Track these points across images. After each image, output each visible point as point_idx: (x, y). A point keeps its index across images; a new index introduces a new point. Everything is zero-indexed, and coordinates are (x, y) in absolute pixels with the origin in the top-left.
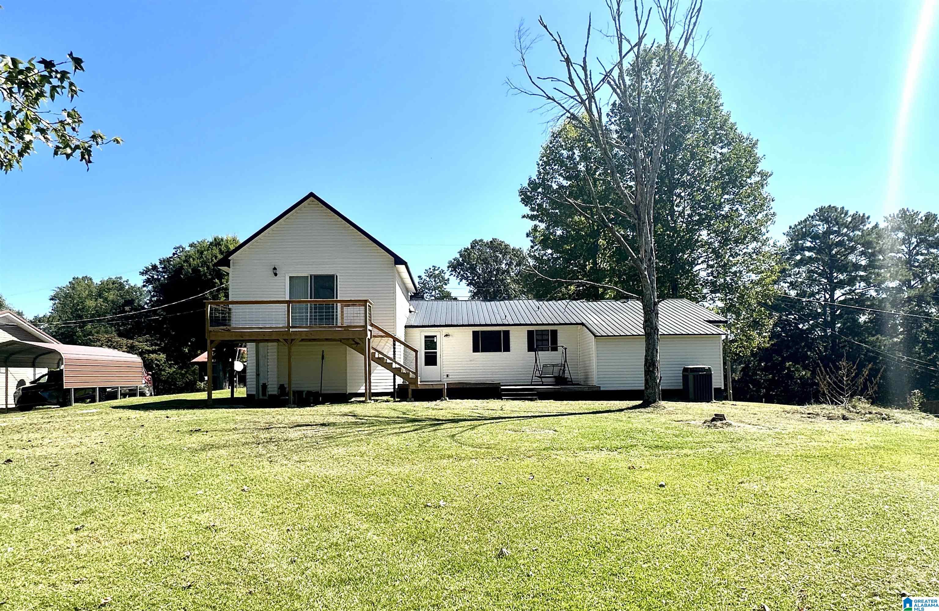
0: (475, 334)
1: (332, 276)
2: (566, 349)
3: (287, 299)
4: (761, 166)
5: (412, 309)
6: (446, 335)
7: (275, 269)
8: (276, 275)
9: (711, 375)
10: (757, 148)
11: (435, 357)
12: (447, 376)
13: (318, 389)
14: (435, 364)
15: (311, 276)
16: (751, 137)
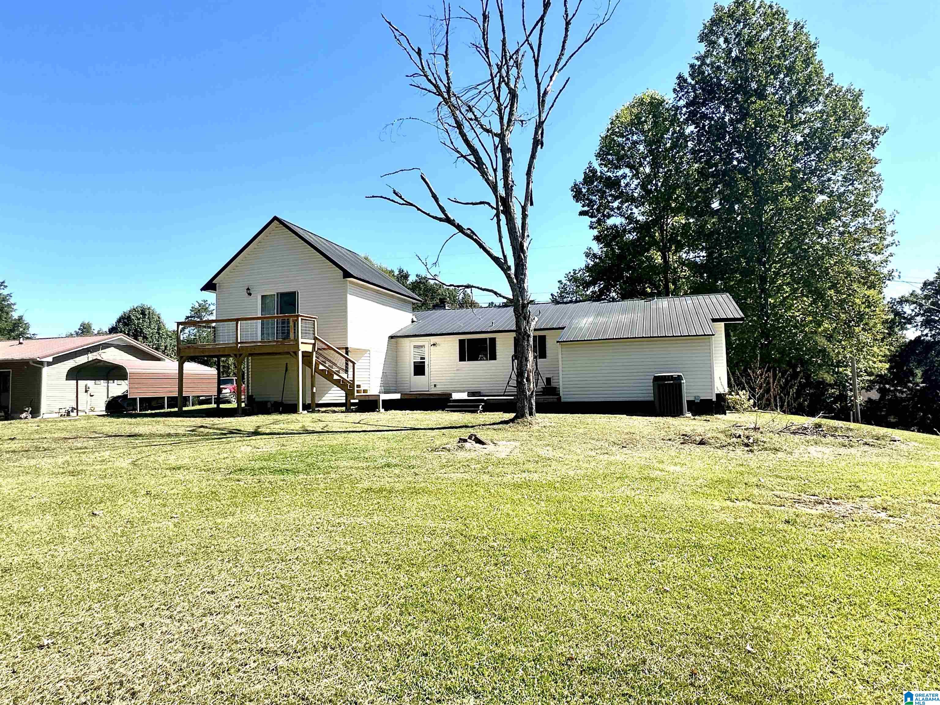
0: (461, 342)
1: (295, 292)
3: (260, 316)
4: (872, 121)
5: (415, 319)
6: (434, 345)
7: (248, 289)
8: (250, 294)
9: (680, 385)
10: (861, 100)
11: (424, 367)
12: (435, 386)
13: (280, 400)
14: (423, 374)
15: (277, 294)
16: (852, 87)
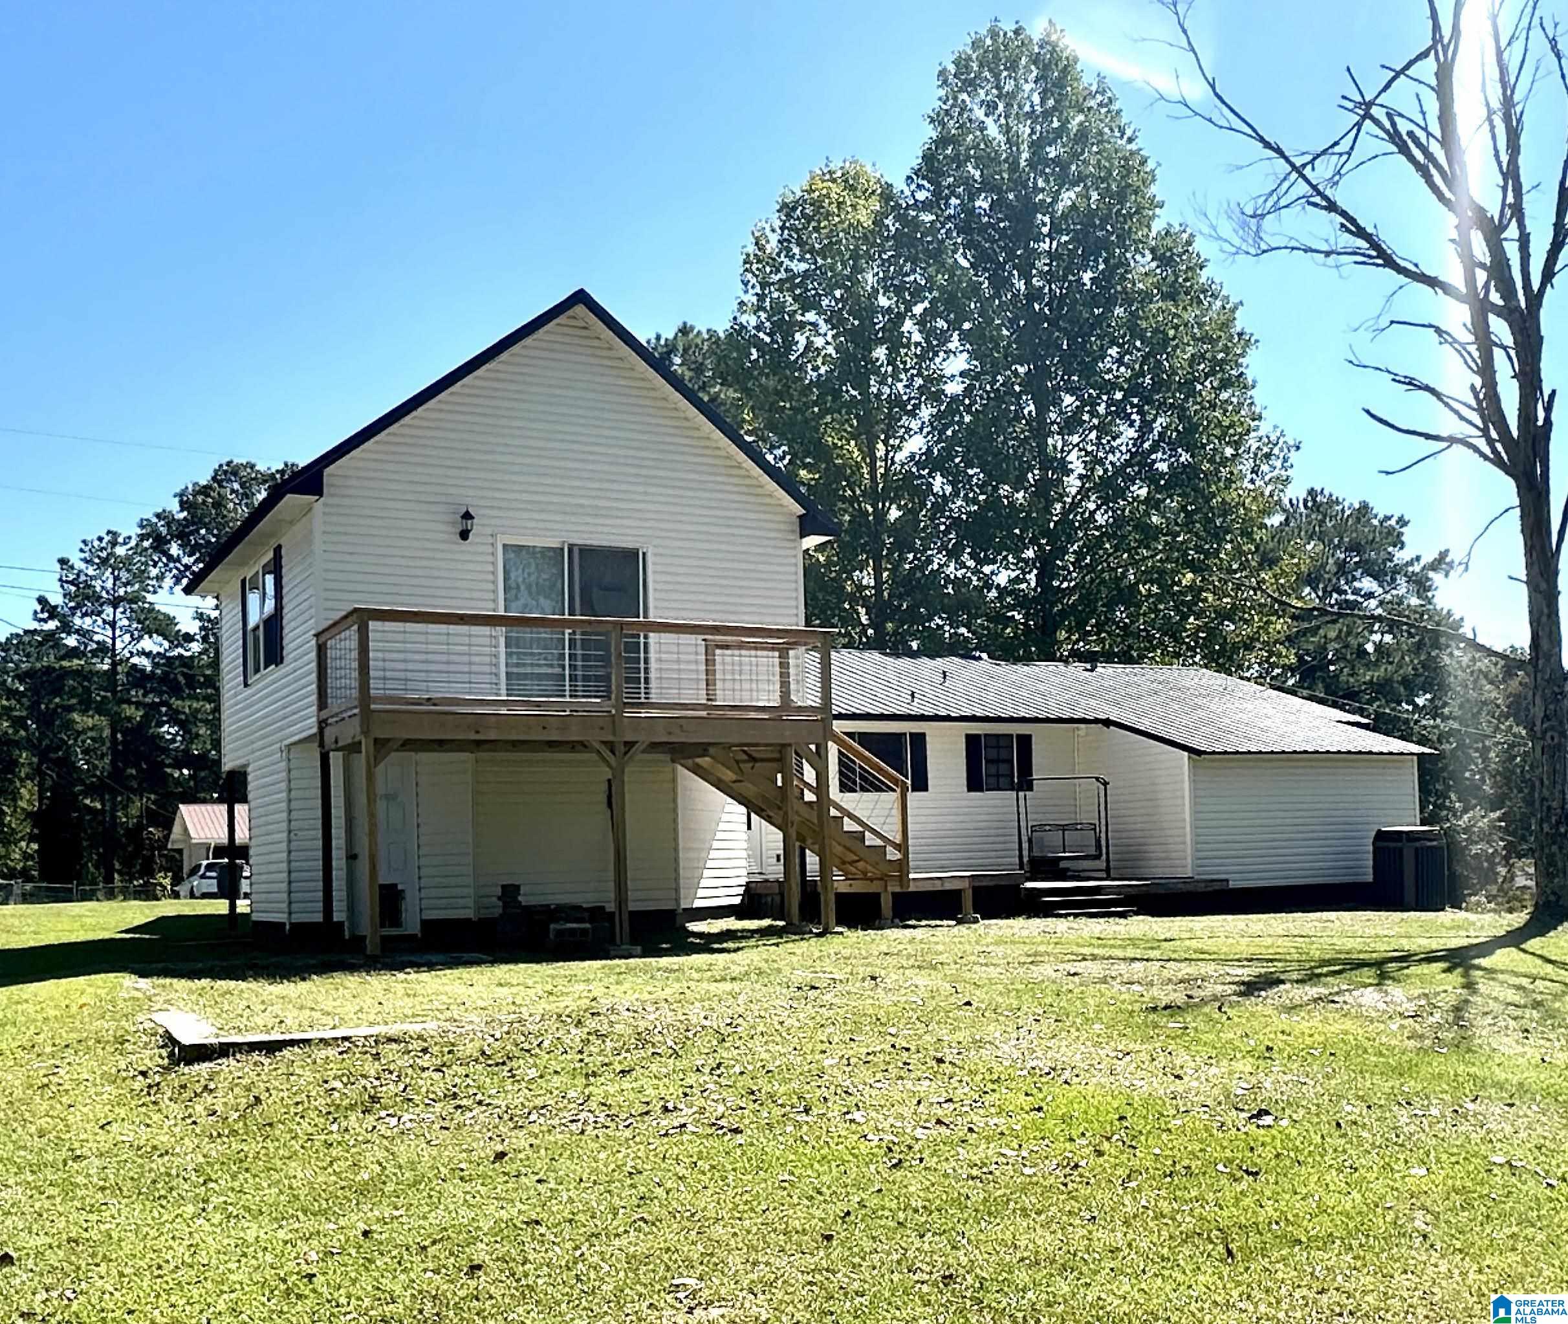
2: (1105, 784)
7: (465, 516)
8: (465, 535)
15: (572, 548)
